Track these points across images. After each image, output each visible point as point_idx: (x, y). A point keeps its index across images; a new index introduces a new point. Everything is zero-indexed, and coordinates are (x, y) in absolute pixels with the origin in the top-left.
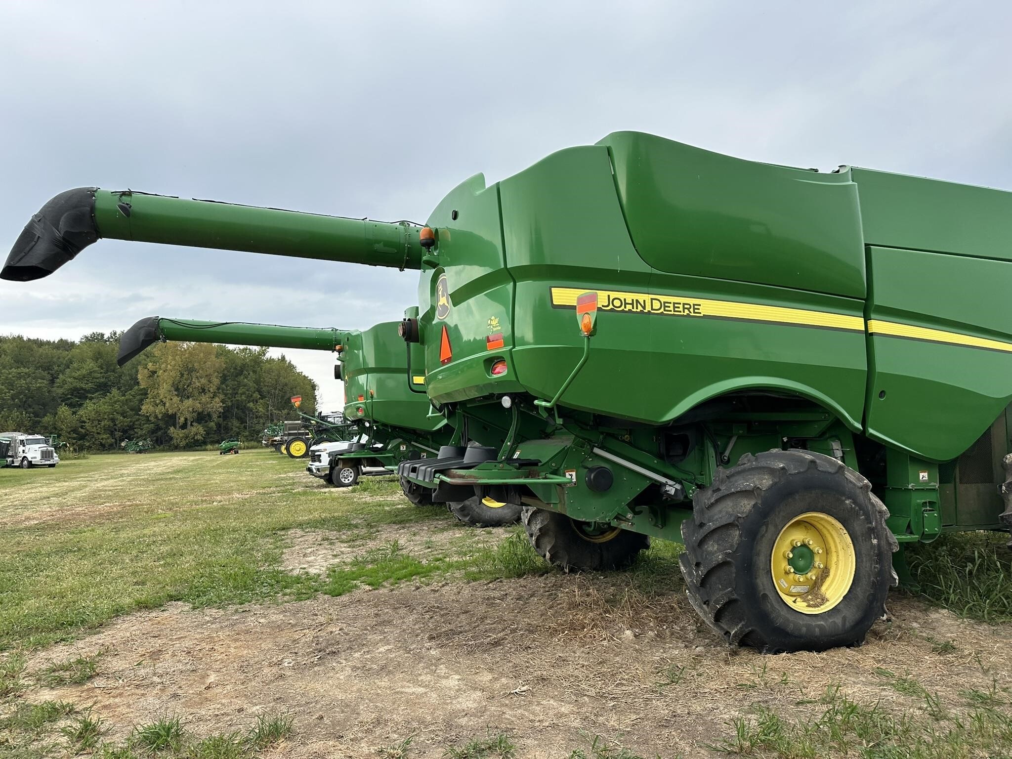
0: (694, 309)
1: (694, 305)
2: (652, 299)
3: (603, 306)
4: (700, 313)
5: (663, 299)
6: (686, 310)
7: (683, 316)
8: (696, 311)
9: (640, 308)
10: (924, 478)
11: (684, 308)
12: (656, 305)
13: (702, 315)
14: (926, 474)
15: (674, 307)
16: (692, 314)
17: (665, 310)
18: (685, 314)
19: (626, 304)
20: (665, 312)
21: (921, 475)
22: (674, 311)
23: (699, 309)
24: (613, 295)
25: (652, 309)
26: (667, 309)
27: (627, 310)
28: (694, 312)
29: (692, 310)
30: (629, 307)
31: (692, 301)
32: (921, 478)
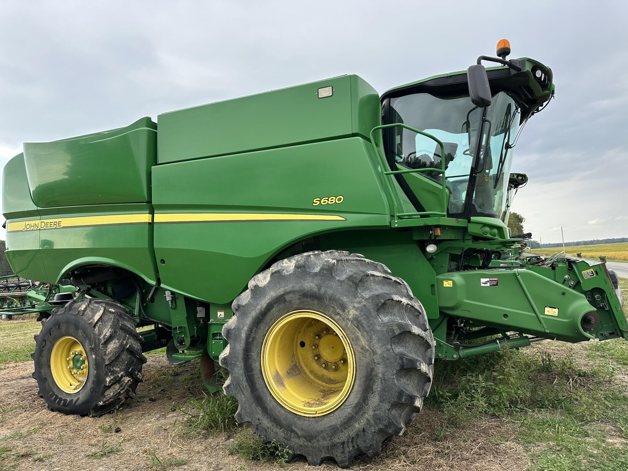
0: (59, 224)
1: (59, 222)
2: (41, 222)
3: (23, 229)
4: (61, 226)
5: (46, 221)
6: (55, 225)
7: (54, 229)
8: (59, 225)
9: (36, 228)
10: (221, 316)
11: (54, 224)
12: (43, 225)
13: (61, 227)
14: (223, 313)
15: (50, 225)
16: (58, 227)
17: (46, 227)
18: (54, 227)
19: (31, 226)
20: (46, 228)
21: (219, 313)
22: (50, 227)
23: (60, 224)
24: (27, 223)
25: (41, 227)
26: (47, 226)
27: (31, 229)
28: (58, 226)
29: (57, 225)
30: (32, 228)
31: (57, 220)
32: (218, 316)
